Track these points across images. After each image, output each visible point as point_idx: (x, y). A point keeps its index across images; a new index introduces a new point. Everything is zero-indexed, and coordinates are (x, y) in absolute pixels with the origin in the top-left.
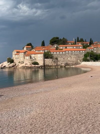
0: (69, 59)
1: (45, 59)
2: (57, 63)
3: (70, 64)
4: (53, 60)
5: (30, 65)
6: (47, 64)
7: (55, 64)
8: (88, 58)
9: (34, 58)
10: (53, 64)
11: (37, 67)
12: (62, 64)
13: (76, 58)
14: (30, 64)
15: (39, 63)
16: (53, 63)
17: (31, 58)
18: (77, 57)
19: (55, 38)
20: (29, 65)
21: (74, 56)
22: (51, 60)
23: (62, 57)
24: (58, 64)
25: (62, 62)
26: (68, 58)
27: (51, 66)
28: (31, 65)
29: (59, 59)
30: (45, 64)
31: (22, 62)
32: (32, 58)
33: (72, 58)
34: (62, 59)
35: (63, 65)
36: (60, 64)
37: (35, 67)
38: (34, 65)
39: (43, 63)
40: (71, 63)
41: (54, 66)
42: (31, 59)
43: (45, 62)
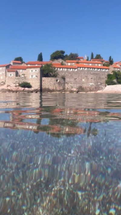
0: (83, 80)
1: (44, 79)
2: (63, 86)
3: (86, 87)
4: (57, 80)
5: (15, 88)
6: (47, 87)
7: (61, 88)
8: (115, 81)
9: (22, 76)
10: (56, 88)
11: (29, 92)
12: (72, 88)
13: (95, 79)
14: (16, 86)
15: (31, 84)
16: (57, 85)
17: (17, 74)
18: (97, 77)
19: (58, 51)
20: (13, 87)
21: (92, 76)
22: (53, 79)
23: (72, 77)
24: (66, 88)
25: (72, 85)
26: (81, 79)
27: (53, 91)
28: (18, 87)
29: (67, 80)
30: (43, 87)
31: (3, 82)
32: (19, 76)
33: (88, 79)
34: (72, 80)
35: (75, 89)
36: (69, 88)
37: (25, 92)
38: (23, 89)
39: (39, 84)
40: (88, 87)
41: (59, 91)
42: (17, 78)
43: (43, 82)
